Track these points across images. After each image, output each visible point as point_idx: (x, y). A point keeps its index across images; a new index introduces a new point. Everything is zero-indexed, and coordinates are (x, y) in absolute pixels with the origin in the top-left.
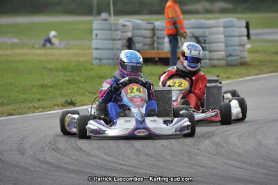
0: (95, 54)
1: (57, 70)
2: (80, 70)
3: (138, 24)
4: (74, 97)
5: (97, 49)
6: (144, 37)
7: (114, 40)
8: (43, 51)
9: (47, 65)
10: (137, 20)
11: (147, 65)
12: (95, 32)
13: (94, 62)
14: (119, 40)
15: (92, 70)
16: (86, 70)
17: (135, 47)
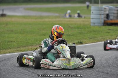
0: (92, 21)
1: (75, 28)
2: (85, 28)
3: (111, 8)
4: (82, 40)
5: (93, 19)
6: (114, 14)
7: (100, 15)
8: (69, 20)
9: (70, 26)
10: (111, 6)
11: (115, 26)
12: (92, 11)
13: (92, 24)
14: (103, 15)
15: (90, 28)
16: (88, 28)
17: (110, 18)
